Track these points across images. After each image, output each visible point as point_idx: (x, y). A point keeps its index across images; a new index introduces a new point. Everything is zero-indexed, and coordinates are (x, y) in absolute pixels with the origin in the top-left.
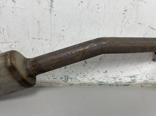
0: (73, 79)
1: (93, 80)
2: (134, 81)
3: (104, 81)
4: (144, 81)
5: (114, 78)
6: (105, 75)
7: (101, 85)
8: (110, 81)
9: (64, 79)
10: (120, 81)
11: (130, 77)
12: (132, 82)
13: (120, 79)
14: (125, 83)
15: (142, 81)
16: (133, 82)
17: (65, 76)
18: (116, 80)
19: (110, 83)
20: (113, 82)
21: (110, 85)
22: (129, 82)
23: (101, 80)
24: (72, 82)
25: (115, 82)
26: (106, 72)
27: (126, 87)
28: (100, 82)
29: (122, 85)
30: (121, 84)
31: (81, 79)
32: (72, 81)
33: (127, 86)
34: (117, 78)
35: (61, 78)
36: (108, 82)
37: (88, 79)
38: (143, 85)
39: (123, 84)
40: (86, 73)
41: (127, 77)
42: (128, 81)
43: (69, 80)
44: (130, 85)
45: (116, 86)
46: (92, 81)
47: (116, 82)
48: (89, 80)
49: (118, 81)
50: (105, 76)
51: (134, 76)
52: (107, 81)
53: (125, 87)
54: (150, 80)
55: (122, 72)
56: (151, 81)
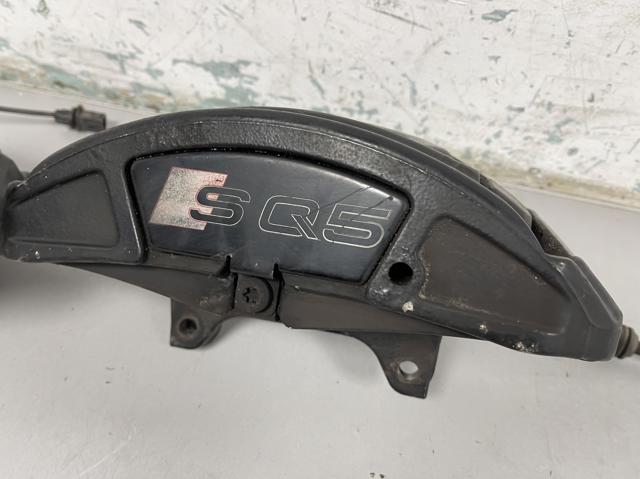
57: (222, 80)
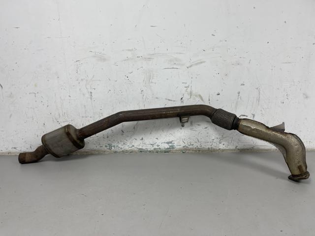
1: (133, 148)
2: (172, 147)
5: (151, 145)
7: (141, 152)
9: (108, 147)
11: (167, 143)
17: (109, 144)
19: (149, 150)
21: (150, 151)
22: (168, 148)
23: (140, 147)
26: (142, 139)
28: (140, 149)
31: (122, 147)
33: (168, 152)
35: (106, 146)
40: (125, 141)
43: (113, 148)
49: (157, 147)
51: (171, 142)
55: (157, 139)
56: (191, 147)
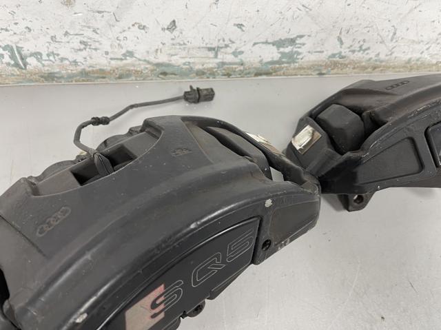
0: (45, 57)
3: (173, 62)
4: (330, 57)
6: (173, 39)
8: (196, 60)
10: (237, 60)
12: (283, 63)
13: (235, 54)
14: (258, 65)
15: (324, 57)
16: (288, 63)
18: (219, 56)
20: (211, 63)
24: (46, 68)
25: (217, 64)
27: (264, 77)
29: (249, 73)
30: (242, 68)
32: (44, 66)
34: (222, 50)
36: (189, 63)
37: (109, 57)
38: (324, 72)
39: (252, 71)
41: (263, 43)
42: (270, 60)
44: (275, 72)
45: (225, 75)
46: (124, 62)
47: (224, 63)
48: (111, 59)
50: (174, 42)
52: (187, 60)
53: (260, 77)
54: (353, 51)
57: (282, 50)
